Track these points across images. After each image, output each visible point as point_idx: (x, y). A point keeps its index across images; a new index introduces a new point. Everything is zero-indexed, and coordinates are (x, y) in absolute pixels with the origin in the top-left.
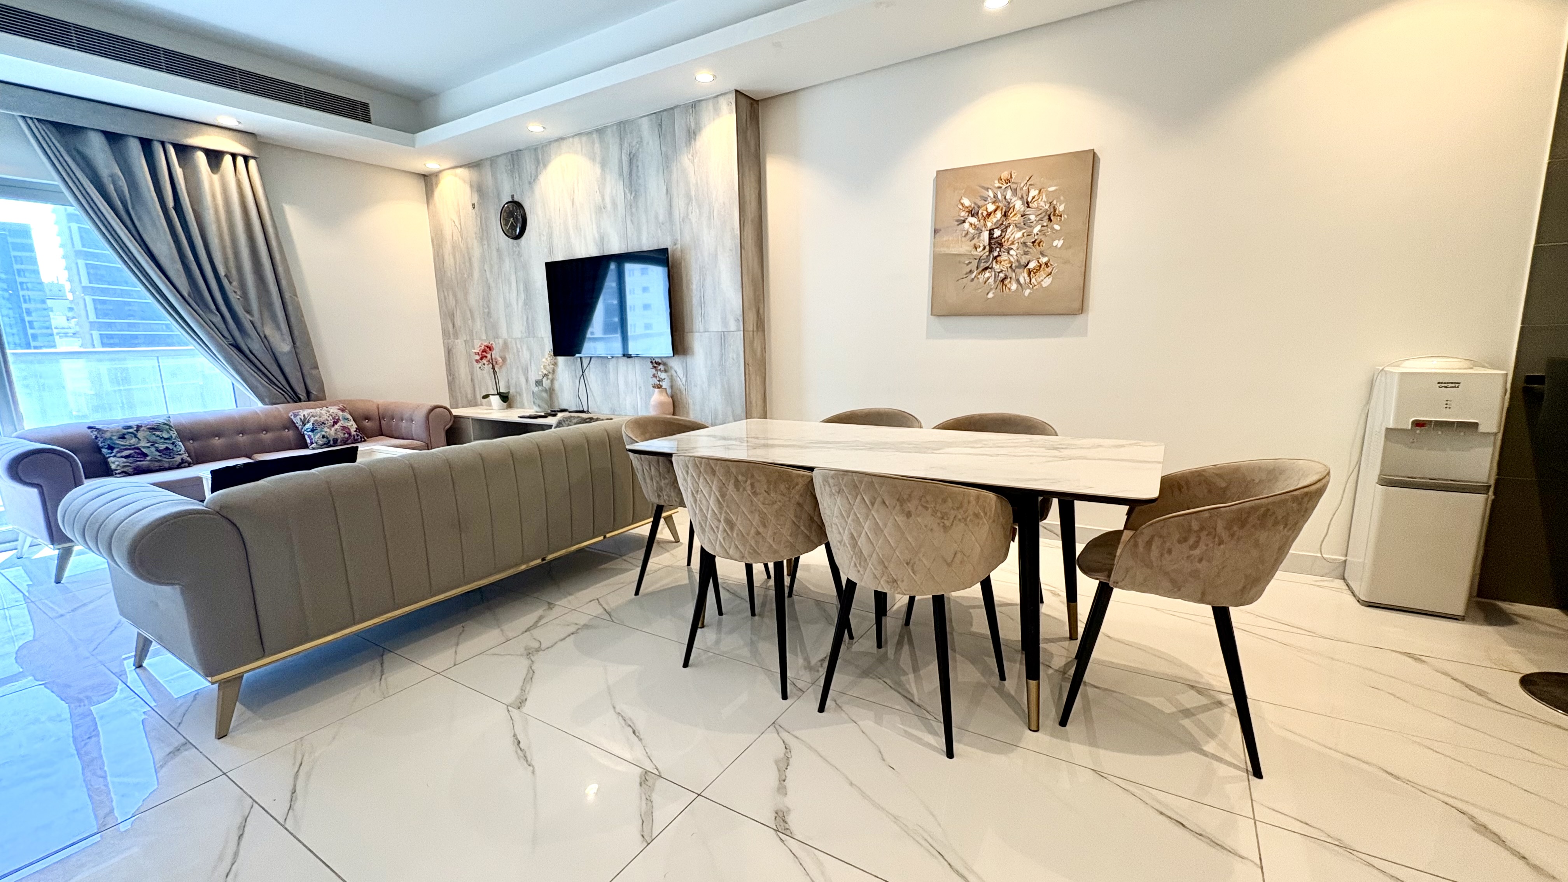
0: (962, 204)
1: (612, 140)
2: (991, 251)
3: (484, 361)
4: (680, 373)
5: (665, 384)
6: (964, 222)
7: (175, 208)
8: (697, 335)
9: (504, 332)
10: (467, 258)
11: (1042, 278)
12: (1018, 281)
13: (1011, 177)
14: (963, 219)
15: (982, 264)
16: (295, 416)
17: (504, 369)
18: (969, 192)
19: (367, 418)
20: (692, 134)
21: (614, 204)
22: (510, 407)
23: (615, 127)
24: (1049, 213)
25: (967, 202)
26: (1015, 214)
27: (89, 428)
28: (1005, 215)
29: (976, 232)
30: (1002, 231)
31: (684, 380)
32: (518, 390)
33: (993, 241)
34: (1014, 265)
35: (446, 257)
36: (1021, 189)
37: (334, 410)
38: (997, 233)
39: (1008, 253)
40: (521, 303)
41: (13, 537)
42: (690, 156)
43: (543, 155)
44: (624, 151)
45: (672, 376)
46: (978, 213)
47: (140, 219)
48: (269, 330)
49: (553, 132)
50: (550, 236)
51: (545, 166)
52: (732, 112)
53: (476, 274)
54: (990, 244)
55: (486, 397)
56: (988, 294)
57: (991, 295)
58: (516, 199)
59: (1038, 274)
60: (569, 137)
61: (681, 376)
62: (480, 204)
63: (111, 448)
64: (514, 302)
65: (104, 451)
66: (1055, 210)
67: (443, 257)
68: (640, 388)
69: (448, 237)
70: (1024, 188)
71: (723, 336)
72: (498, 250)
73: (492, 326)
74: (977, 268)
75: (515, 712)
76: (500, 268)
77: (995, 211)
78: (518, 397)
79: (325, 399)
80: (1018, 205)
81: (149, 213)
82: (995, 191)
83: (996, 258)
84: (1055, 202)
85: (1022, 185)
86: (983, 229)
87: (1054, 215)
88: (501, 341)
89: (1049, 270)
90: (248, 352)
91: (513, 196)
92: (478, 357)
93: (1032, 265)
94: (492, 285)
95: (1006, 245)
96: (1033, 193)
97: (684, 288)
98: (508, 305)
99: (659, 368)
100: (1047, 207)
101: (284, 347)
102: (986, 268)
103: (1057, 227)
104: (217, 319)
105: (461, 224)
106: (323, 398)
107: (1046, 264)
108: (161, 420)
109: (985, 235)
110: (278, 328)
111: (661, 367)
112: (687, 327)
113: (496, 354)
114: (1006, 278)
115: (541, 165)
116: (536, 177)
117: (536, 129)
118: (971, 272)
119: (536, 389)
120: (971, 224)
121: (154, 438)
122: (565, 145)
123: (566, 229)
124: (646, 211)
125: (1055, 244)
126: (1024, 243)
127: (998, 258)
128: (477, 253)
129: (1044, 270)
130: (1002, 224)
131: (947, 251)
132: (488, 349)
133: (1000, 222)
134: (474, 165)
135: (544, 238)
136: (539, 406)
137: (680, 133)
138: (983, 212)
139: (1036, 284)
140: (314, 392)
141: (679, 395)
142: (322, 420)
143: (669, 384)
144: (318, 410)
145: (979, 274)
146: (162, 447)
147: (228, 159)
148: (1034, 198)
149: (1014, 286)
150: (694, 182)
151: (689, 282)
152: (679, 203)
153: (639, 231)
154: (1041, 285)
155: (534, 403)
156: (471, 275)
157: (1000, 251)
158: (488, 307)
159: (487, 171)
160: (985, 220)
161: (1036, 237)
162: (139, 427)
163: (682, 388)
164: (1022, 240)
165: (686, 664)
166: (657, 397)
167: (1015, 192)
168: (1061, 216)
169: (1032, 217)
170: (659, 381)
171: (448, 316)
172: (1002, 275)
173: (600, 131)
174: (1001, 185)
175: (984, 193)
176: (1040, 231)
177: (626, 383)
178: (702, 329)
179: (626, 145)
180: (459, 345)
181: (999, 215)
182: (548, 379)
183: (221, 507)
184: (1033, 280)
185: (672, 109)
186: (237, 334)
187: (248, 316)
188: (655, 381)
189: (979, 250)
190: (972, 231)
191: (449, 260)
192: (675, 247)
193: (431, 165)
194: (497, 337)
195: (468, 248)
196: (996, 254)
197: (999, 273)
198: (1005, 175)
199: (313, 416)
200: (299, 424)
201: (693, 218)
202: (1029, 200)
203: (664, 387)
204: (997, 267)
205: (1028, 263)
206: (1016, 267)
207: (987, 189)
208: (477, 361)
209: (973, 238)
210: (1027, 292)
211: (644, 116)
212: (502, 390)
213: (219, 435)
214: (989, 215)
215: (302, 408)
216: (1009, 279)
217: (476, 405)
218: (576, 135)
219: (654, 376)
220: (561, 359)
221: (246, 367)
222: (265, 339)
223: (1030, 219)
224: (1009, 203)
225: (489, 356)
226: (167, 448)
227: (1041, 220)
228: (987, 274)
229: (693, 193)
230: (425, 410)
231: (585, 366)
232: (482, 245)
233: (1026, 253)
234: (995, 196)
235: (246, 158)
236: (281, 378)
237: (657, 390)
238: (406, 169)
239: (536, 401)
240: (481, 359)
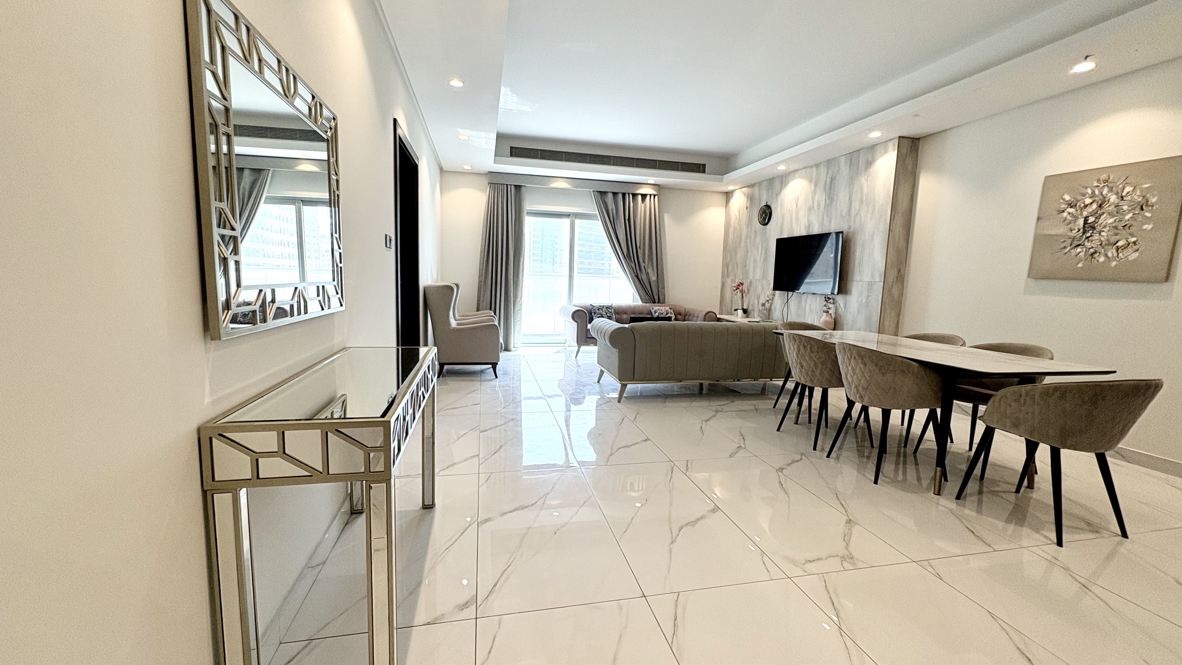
0: (1063, 199)
1: (823, 169)
2: (1084, 233)
3: (738, 291)
4: (842, 305)
5: (831, 311)
6: (1063, 211)
7: (628, 220)
8: (855, 283)
9: (751, 276)
10: (739, 235)
11: (1129, 254)
12: (1106, 255)
13: (1109, 178)
14: (1063, 209)
15: (1076, 242)
16: (653, 309)
17: (748, 296)
18: (1069, 192)
19: (680, 314)
20: (869, 164)
21: (819, 205)
22: (747, 317)
23: (825, 164)
24: (1141, 204)
25: (1067, 197)
26: (1110, 206)
27: (591, 305)
28: (1100, 206)
29: (1073, 219)
30: (1096, 218)
31: (843, 310)
32: (753, 308)
33: (1087, 226)
34: (1104, 243)
35: (730, 235)
36: (1118, 187)
37: (667, 308)
38: (1091, 219)
39: (1100, 234)
40: (762, 260)
41: (564, 342)
42: (866, 177)
43: (785, 179)
44: (829, 176)
45: (837, 307)
46: (1076, 205)
47: (617, 225)
48: (650, 270)
49: (792, 168)
50: (782, 225)
51: (785, 186)
52: (895, 150)
53: (743, 244)
54: (1084, 227)
55: (736, 310)
56: (1078, 264)
57: (1080, 265)
58: (768, 204)
59: (1125, 250)
60: (800, 169)
61: (842, 307)
62: (750, 207)
63: (595, 313)
64: (758, 258)
65: (593, 314)
66: (1147, 201)
67: (728, 235)
68: (817, 312)
69: (732, 223)
70: (1120, 186)
71: (871, 284)
72: (755, 232)
73: (746, 273)
74: (1071, 245)
75: (704, 422)
76: (755, 240)
77: (1091, 203)
78: (753, 312)
79: (665, 303)
80: (1113, 198)
81: (620, 222)
82: (1094, 189)
83: (1088, 238)
84: (1148, 196)
85: (1118, 184)
86: (1080, 217)
87: (1147, 206)
88: (749, 280)
89: (1136, 247)
90: (640, 279)
91: (767, 202)
92: (735, 288)
93: (1120, 244)
94: (749, 249)
95: (1098, 229)
96: (1128, 189)
97: (852, 254)
98: (755, 261)
99: (829, 301)
100: (1140, 200)
101: (653, 278)
102: (1079, 245)
103: (1148, 215)
104: (633, 265)
105: (739, 217)
106: (664, 302)
107: (1134, 243)
108: (610, 305)
109: (1081, 222)
110: (653, 270)
111: (831, 301)
112: (850, 278)
113: (745, 287)
114: (1095, 252)
115: (784, 185)
116: (780, 191)
117: (782, 168)
118: (1065, 247)
119: (761, 308)
120: (1069, 213)
121: (607, 311)
122: (797, 174)
123: (791, 221)
124: (836, 209)
125: (1145, 227)
126: (1116, 227)
127: (1090, 238)
128: (744, 233)
129: (1132, 247)
130: (1096, 213)
131: (1047, 233)
132: (741, 285)
133: (1095, 212)
134: (751, 186)
135: (779, 225)
136: (761, 318)
137: (862, 165)
138: (1081, 204)
139: (1122, 257)
140: (661, 299)
141: (839, 318)
142: (662, 312)
143: (835, 311)
144: (661, 308)
145: (1072, 249)
146: (609, 315)
147: (648, 196)
148: (1128, 193)
149: (1102, 259)
150: (866, 192)
151: (855, 251)
152: (856, 205)
153: (830, 221)
154: (1128, 259)
155: (759, 315)
156: (740, 243)
157: (1093, 233)
158: (746, 262)
159: (756, 189)
160: (1081, 210)
161: (1127, 223)
162: (603, 306)
163: (842, 314)
164: (1114, 224)
165: (778, 430)
166: (824, 317)
167: (1111, 190)
168: (1153, 206)
169: (1125, 208)
170: (828, 309)
171: (726, 265)
172: (1092, 250)
173: (817, 165)
174: (1099, 185)
175: (1083, 191)
176: (1131, 218)
177: (810, 309)
178: (858, 280)
179: (830, 172)
180: (729, 281)
181: (1094, 206)
182: (768, 303)
183: (632, 328)
184: (1120, 255)
185: (859, 150)
186: (638, 271)
187: (643, 264)
188: (825, 309)
189: (1074, 232)
190: (1069, 218)
191: (731, 236)
192: (849, 231)
193: (731, 188)
194: (747, 278)
195: (741, 230)
196: (1088, 235)
197: (1090, 248)
198: (1104, 177)
199: (659, 310)
200: (653, 313)
201: (862, 213)
202: (1124, 194)
203: (830, 313)
204: (1088, 244)
205: (1117, 242)
206: (1106, 245)
207: (1086, 188)
208: (734, 291)
209: (1070, 223)
210: (1114, 264)
211: (842, 156)
212: (745, 307)
213: (626, 313)
214: (1086, 206)
215: (656, 306)
216: (1098, 254)
217: (731, 314)
218: (803, 168)
219: (825, 306)
220: (777, 292)
221: (639, 286)
222: (647, 274)
223: (1122, 209)
224: (1104, 198)
225: (741, 288)
226: (610, 316)
227: (1134, 209)
228: (1079, 250)
229: (865, 198)
230: (704, 313)
231: (789, 297)
232: (748, 228)
233: (1116, 234)
234: (1093, 192)
235: (654, 196)
236: (650, 292)
237: (825, 314)
238: (719, 191)
239: (760, 315)
240: (736, 289)
